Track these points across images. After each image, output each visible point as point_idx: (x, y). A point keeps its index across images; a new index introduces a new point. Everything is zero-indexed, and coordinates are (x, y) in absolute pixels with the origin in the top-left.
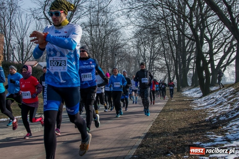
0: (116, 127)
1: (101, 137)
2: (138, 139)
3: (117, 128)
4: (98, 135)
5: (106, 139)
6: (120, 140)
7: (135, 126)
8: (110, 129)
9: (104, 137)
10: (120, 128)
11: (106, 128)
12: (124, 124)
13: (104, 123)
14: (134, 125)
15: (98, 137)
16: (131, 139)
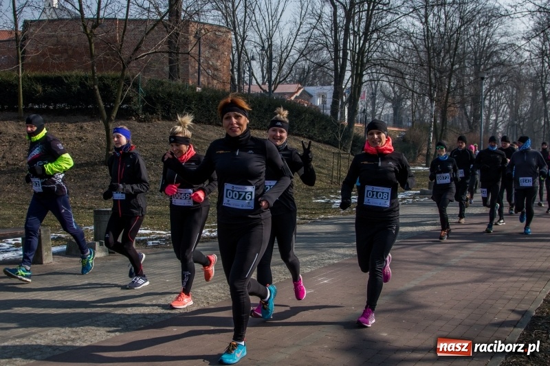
0: (465, 283)
1: (428, 311)
2: (512, 329)
3: (470, 285)
4: (422, 301)
5: (439, 318)
6: (471, 326)
7: (511, 282)
8: (451, 287)
9: (435, 311)
10: (474, 285)
11: (444, 282)
12: (488, 272)
13: (441, 265)
14: (512, 279)
15: (421, 311)
16: (496, 328)
